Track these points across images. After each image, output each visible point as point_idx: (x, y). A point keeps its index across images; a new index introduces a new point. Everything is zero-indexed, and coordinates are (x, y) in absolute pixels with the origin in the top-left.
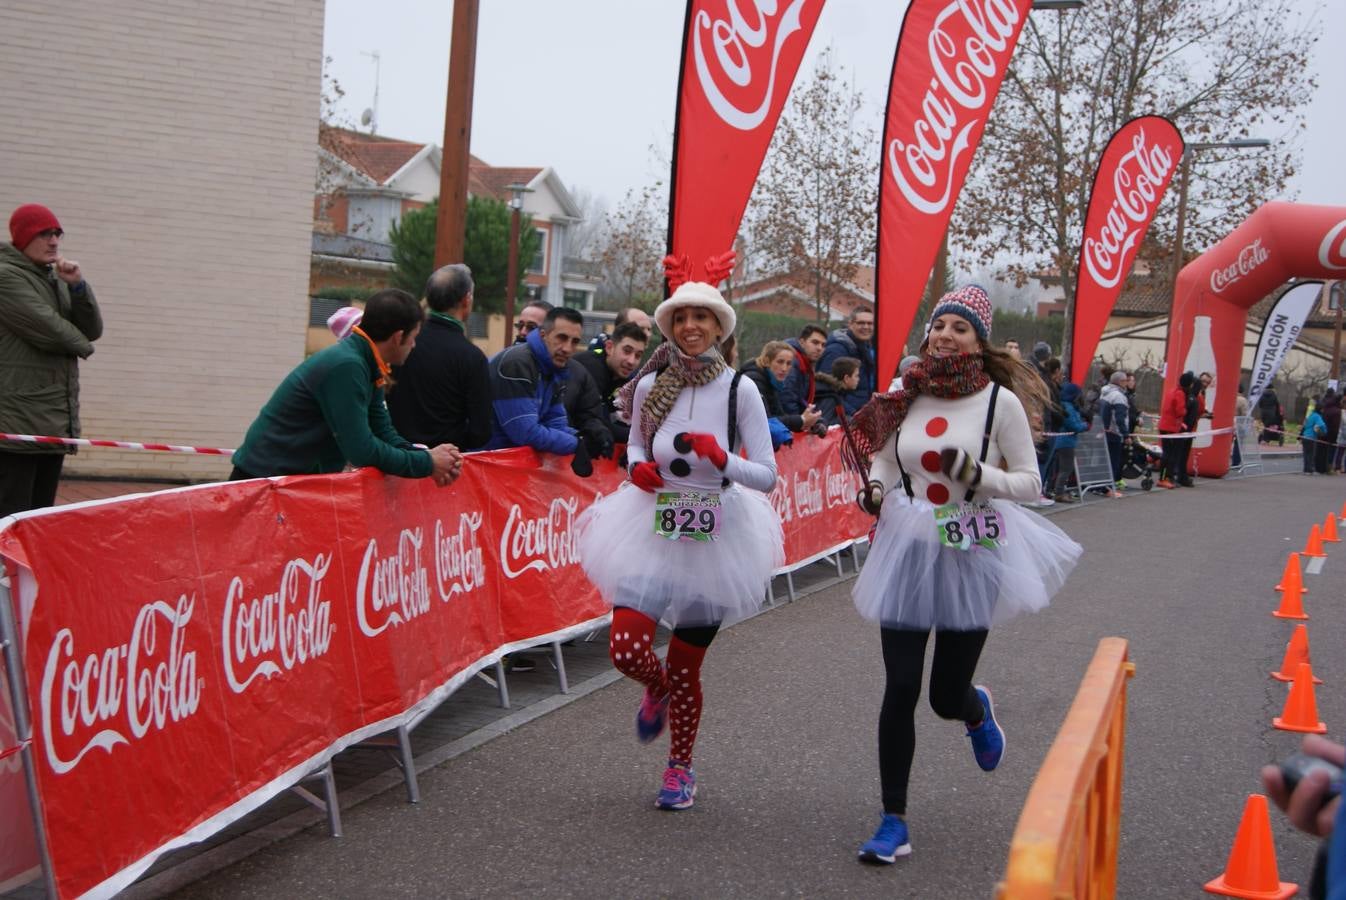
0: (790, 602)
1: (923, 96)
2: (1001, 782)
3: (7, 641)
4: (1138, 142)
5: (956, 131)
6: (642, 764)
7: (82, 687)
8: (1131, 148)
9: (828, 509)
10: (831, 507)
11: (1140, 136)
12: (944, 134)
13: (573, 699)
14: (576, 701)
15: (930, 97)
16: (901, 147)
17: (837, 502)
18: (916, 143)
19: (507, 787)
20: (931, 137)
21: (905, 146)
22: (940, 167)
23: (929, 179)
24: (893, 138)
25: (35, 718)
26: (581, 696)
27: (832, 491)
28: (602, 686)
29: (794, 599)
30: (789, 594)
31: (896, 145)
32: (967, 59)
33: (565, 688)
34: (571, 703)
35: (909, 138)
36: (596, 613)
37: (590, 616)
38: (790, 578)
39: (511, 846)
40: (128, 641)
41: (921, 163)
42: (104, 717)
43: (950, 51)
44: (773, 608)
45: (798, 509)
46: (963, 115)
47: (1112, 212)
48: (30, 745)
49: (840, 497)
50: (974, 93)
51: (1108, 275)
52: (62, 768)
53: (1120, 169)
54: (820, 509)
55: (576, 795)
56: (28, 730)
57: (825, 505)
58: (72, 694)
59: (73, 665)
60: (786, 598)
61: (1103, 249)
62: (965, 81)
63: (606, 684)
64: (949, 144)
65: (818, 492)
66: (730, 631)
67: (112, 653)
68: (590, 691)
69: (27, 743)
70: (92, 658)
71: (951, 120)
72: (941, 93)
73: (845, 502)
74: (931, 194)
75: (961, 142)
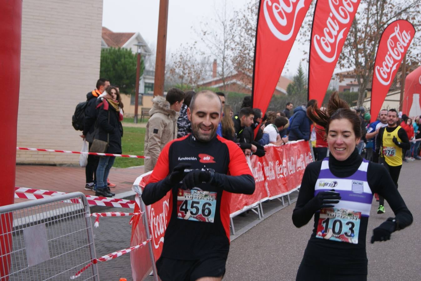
0: (289, 205)
1: (327, 19)
2: (389, 259)
3: (144, 211)
4: (397, 30)
5: (339, 32)
6: (273, 255)
7: (157, 225)
8: (394, 32)
9: (297, 172)
10: (298, 171)
11: (397, 26)
12: (334, 33)
13: (238, 236)
14: (239, 237)
15: (329, 19)
16: (318, 38)
17: (299, 169)
18: (324, 36)
19: (236, 261)
20: (330, 34)
21: (320, 38)
22: (333, 45)
23: (328, 50)
24: (315, 34)
25: (151, 233)
26: (239, 235)
27: (298, 165)
28: (244, 232)
29: (290, 204)
30: (288, 201)
31: (316, 37)
32: (344, 6)
33: (234, 233)
34: (237, 238)
35: (322, 34)
36: (240, 208)
37: (238, 209)
38: (289, 196)
39: (249, 277)
40: (162, 212)
41: (326, 44)
42: (162, 233)
43: (337, 2)
44: (284, 207)
45: (289, 171)
46: (341, 26)
47: (387, 56)
48: (151, 240)
49: (300, 167)
50: (346, 18)
51: (386, 80)
52: (157, 247)
53: (389, 40)
54: (295, 171)
55: (259, 264)
56: (150, 236)
57: (296, 170)
58: (156, 226)
59: (155, 218)
60: (287, 203)
61: (384, 70)
62: (342, 13)
63: (245, 231)
64: (336, 37)
65: (294, 166)
66: (274, 215)
67: (161, 215)
68: (242, 234)
69: (150, 240)
70: (158, 216)
71: (337, 28)
72: (334, 18)
73: (302, 169)
74: (330, 55)
75: (341, 36)
